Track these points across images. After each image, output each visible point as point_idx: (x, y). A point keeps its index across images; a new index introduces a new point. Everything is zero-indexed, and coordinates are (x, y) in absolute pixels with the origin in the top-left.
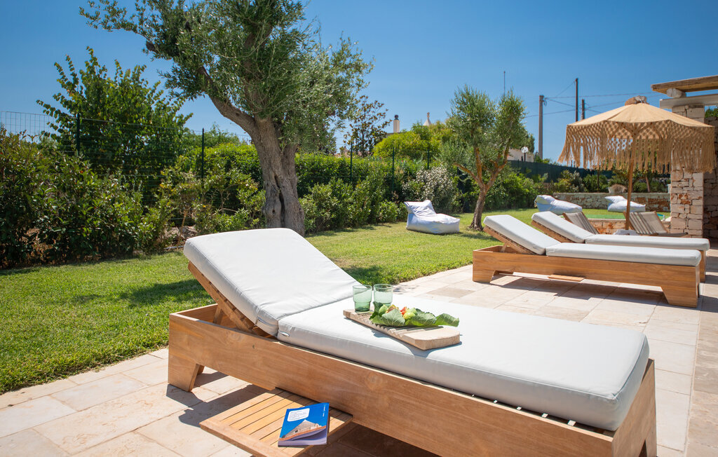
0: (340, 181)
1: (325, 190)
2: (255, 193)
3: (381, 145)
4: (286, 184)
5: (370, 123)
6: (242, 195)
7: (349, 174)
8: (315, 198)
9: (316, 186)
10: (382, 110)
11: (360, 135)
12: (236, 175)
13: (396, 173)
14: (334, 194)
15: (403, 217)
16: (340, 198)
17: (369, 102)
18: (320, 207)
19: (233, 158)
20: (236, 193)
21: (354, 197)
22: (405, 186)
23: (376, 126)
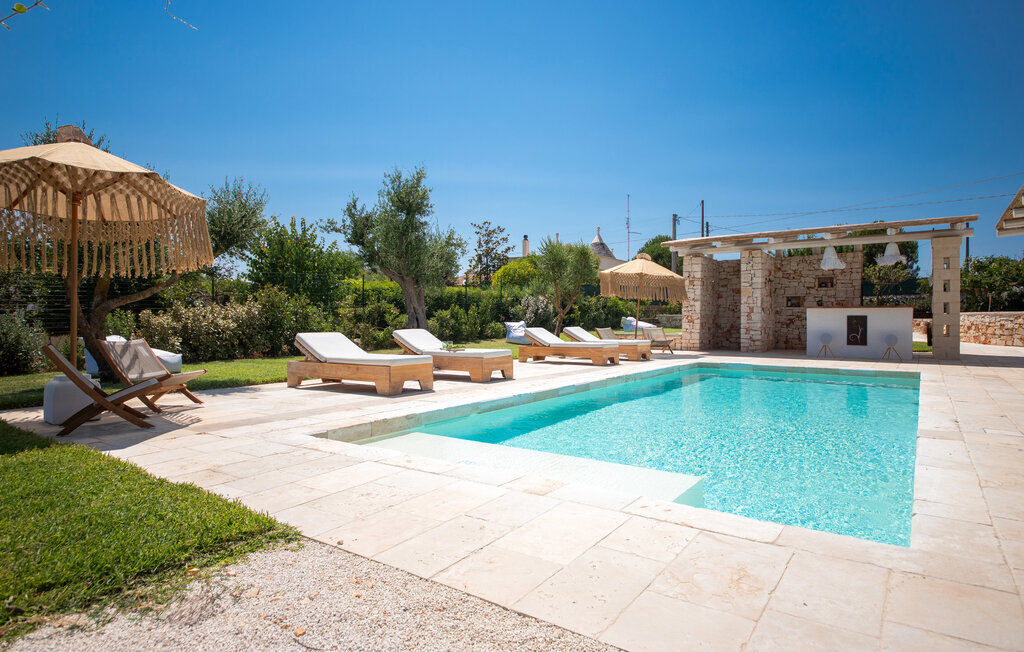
0: (457, 307)
1: (446, 314)
2: (397, 316)
3: (500, 272)
4: (420, 311)
5: (493, 249)
6: (388, 317)
7: (464, 301)
8: (438, 320)
9: (439, 311)
10: (504, 235)
11: (484, 260)
12: (384, 304)
13: (504, 300)
14: (452, 316)
15: (504, 334)
16: (456, 319)
17: (491, 228)
18: (441, 325)
19: (380, 292)
20: (384, 317)
21: (468, 318)
22: (512, 310)
23: (499, 252)
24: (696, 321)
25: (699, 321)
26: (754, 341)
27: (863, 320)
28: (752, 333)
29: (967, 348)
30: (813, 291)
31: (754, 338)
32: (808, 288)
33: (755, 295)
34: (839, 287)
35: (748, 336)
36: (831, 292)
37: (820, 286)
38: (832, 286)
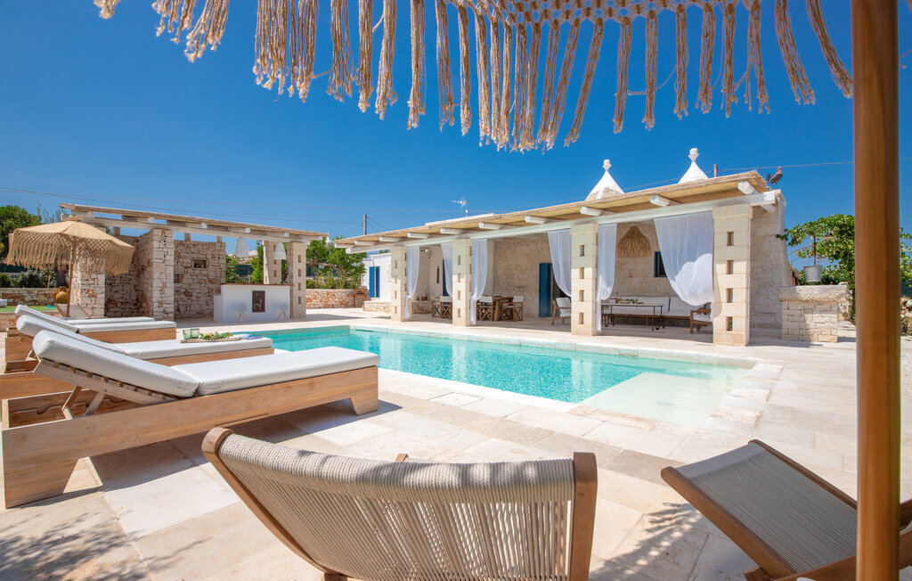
24: (98, 296)
25: (103, 295)
26: (167, 313)
27: (262, 294)
28: (165, 306)
29: (309, 312)
30: (190, 270)
31: (168, 310)
32: (186, 267)
33: (167, 272)
34: (211, 268)
35: (161, 309)
36: (205, 272)
37: (195, 267)
38: (205, 267)
